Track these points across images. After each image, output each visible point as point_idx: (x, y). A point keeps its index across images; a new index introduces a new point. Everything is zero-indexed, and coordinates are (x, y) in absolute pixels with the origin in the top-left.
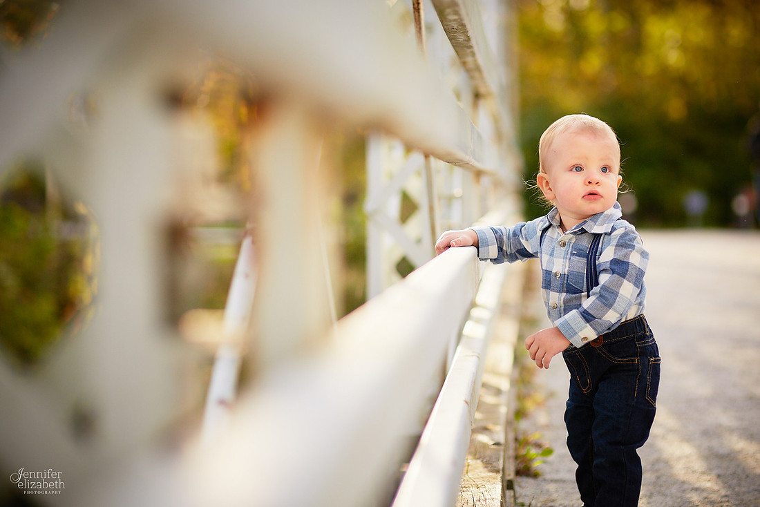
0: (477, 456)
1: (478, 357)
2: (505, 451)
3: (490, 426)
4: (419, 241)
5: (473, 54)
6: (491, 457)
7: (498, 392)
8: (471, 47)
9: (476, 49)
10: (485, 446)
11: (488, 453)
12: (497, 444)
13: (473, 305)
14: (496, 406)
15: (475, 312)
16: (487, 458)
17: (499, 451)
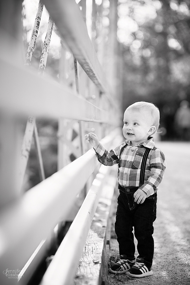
0: (96, 232)
1: (96, 194)
2: (106, 230)
3: (102, 219)
4: (78, 148)
5: (97, 79)
6: (101, 232)
7: (106, 206)
8: (95, 77)
9: (98, 78)
10: (99, 227)
11: (100, 230)
12: (104, 227)
13: (98, 172)
14: (105, 211)
15: (98, 175)
16: (99, 232)
17: (104, 229)
